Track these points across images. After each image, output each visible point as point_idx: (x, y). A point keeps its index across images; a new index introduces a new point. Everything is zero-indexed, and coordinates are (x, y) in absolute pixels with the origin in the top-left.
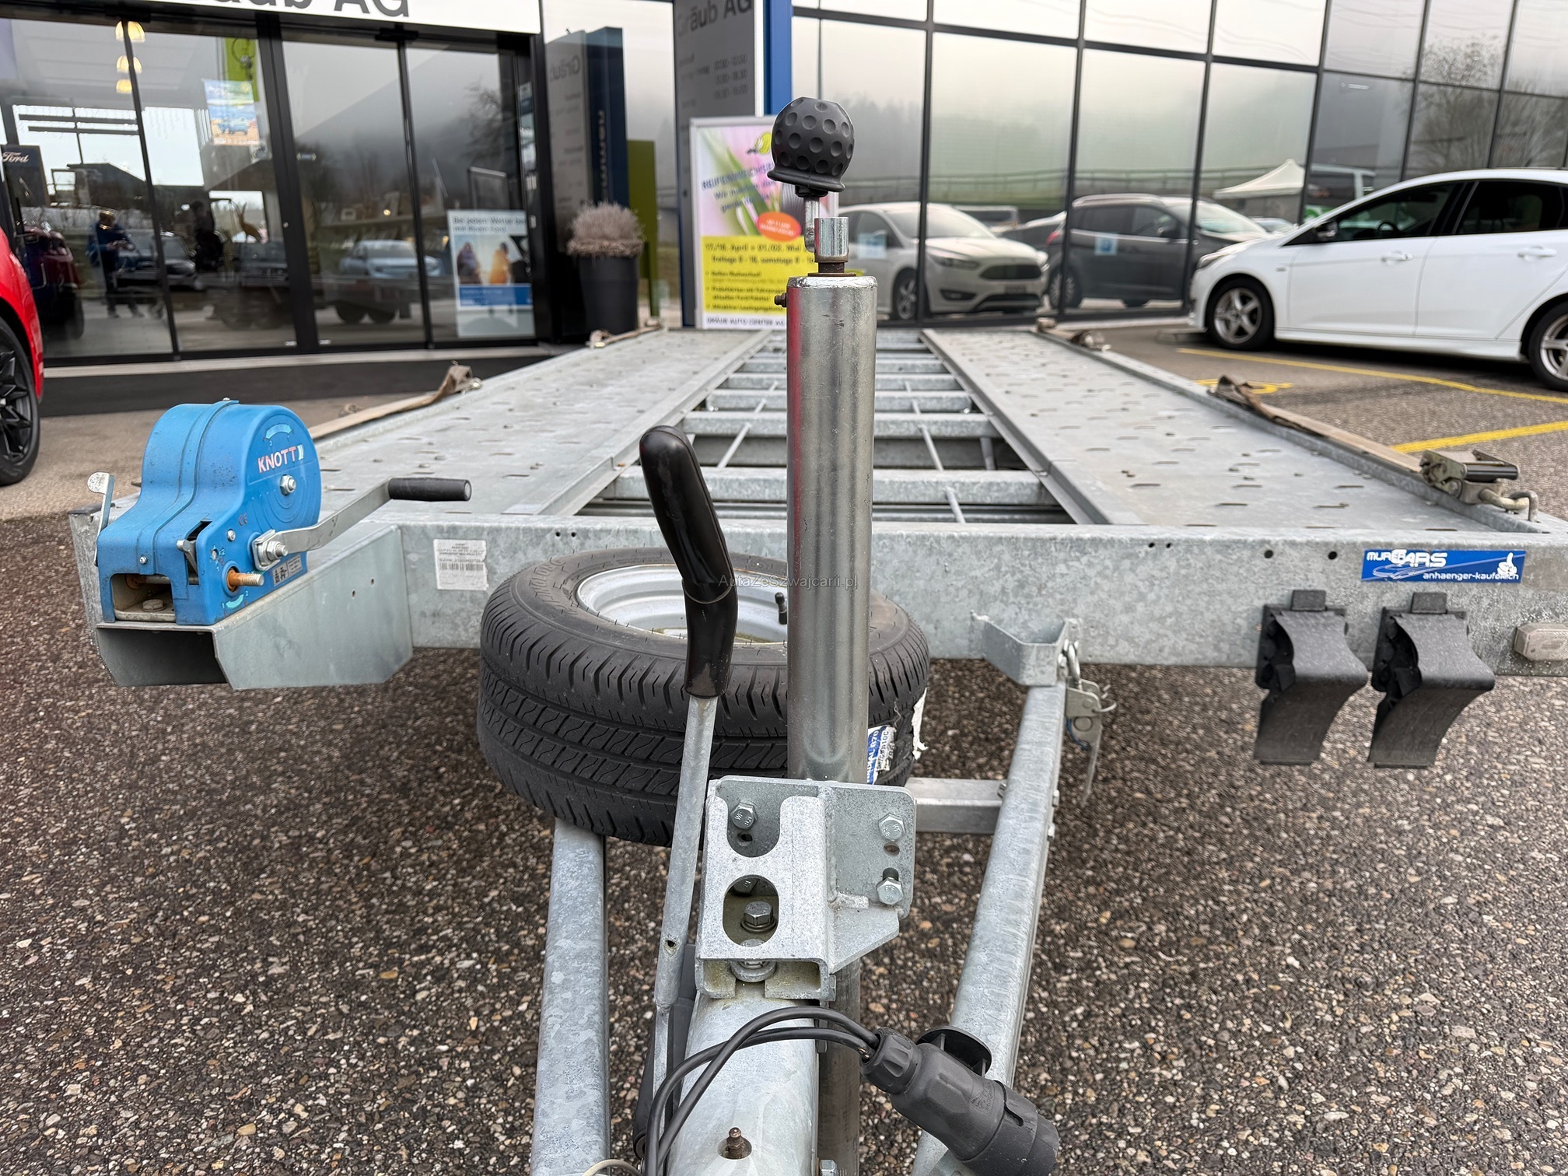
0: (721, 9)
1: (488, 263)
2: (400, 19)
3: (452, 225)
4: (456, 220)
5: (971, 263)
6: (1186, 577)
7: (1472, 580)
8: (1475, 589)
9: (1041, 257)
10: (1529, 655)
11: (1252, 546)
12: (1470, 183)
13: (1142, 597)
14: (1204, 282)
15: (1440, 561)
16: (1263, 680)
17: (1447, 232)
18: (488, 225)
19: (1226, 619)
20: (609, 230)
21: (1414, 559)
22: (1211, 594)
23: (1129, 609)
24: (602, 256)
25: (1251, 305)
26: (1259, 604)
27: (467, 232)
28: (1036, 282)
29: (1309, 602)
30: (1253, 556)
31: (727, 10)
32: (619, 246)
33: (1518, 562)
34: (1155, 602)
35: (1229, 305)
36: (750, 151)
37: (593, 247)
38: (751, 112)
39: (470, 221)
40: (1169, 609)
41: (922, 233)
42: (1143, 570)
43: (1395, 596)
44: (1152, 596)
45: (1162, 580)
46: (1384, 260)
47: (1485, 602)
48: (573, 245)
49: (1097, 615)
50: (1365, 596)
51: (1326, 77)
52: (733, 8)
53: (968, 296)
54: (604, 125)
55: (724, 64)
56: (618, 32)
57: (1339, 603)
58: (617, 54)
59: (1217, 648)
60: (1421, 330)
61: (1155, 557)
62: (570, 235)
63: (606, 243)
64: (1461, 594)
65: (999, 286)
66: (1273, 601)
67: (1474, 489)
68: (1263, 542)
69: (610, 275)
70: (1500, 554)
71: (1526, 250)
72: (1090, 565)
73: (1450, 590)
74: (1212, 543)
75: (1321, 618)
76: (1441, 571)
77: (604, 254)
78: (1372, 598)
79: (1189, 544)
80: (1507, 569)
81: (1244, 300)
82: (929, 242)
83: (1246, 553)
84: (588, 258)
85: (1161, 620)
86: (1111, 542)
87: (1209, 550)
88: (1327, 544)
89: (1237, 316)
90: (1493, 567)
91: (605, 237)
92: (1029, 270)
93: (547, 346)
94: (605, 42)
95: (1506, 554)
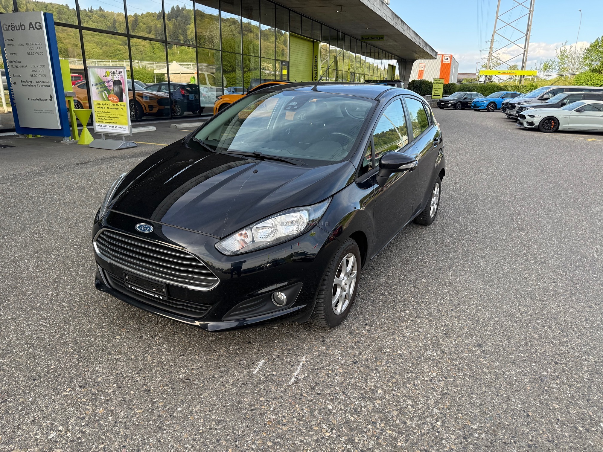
0: (27, 27)
31: (30, 28)
52: (33, 27)
55: (31, 44)
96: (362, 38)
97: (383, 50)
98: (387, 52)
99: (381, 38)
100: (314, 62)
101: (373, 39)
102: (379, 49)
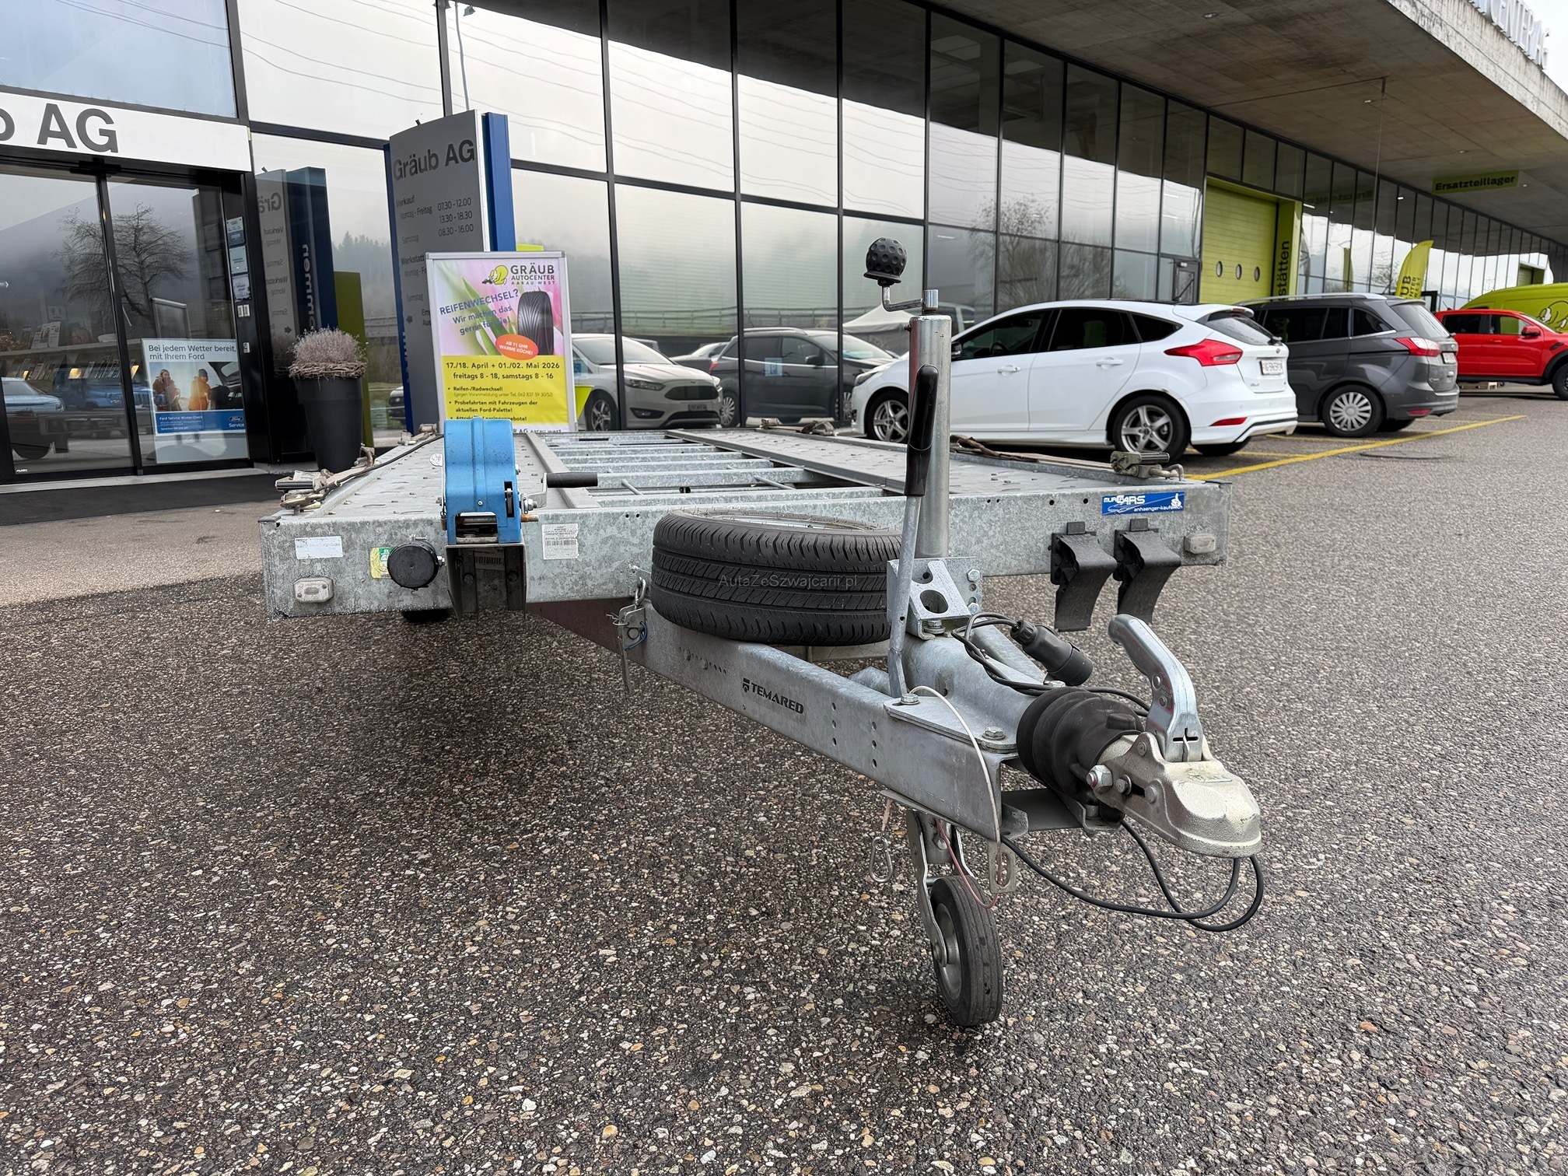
0: (443, 159)
1: (186, 390)
2: (108, 153)
3: (147, 353)
4: (151, 348)
5: (657, 385)
6: (1009, 519)
7: (1159, 511)
8: (1161, 516)
9: (716, 380)
10: (1193, 551)
11: (1043, 498)
12: (1056, 310)
13: (986, 533)
14: (861, 396)
15: (1141, 500)
16: (1054, 581)
17: (1043, 349)
18: (186, 353)
19: (1032, 543)
20: (334, 354)
21: (1128, 500)
22: (1023, 528)
23: (979, 541)
24: (326, 377)
25: (901, 413)
26: (1049, 533)
27: (164, 360)
28: (714, 401)
29: (1076, 529)
30: (1043, 505)
31: (449, 159)
32: (344, 368)
33: (1181, 498)
34: (993, 536)
35: (884, 414)
36: (485, 282)
37: (319, 369)
38: (482, 250)
39: (165, 349)
40: (1001, 539)
41: (619, 360)
42: (985, 517)
43: (1121, 523)
44: (991, 533)
45: (996, 522)
46: (1000, 372)
47: (1167, 524)
48: (295, 369)
49: (962, 547)
50: (1105, 524)
51: (930, 227)
52: (455, 158)
53: (656, 414)
54: (309, 258)
55: (448, 205)
56: (321, 172)
57: (1092, 529)
58: (320, 193)
59: (1029, 562)
60: (1033, 426)
61: (991, 509)
62: (291, 358)
63: (331, 365)
64: (1155, 520)
65: (683, 406)
66: (1057, 531)
67: (1146, 469)
68: (1048, 496)
69: (334, 394)
70: (1172, 494)
71: (1102, 361)
72: (956, 515)
73: (1149, 517)
74: (1021, 498)
75: (1085, 537)
76: (1143, 506)
77: (329, 376)
78: (1109, 525)
79: (1009, 499)
80: (1176, 503)
81: (895, 409)
82: (626, 368)
83: (1040, 503)
84: (313, 379)
85: (997, 547)
86: (967, 500)
87: (1019, 502)
88: (1082, 494)
89: (891, 423)
90: (1168, 503)
91: (330, 360)
92: (707, 392)
93: (265, 466)
94: (307, 181)
95: (1174, 494)
96: (1438, 187)
97: (1502, 222)
98: (1519, 228)
99: (1507, 180)
100: (1279, 259)
101: (1476, 184)
102: (1491, 218)
